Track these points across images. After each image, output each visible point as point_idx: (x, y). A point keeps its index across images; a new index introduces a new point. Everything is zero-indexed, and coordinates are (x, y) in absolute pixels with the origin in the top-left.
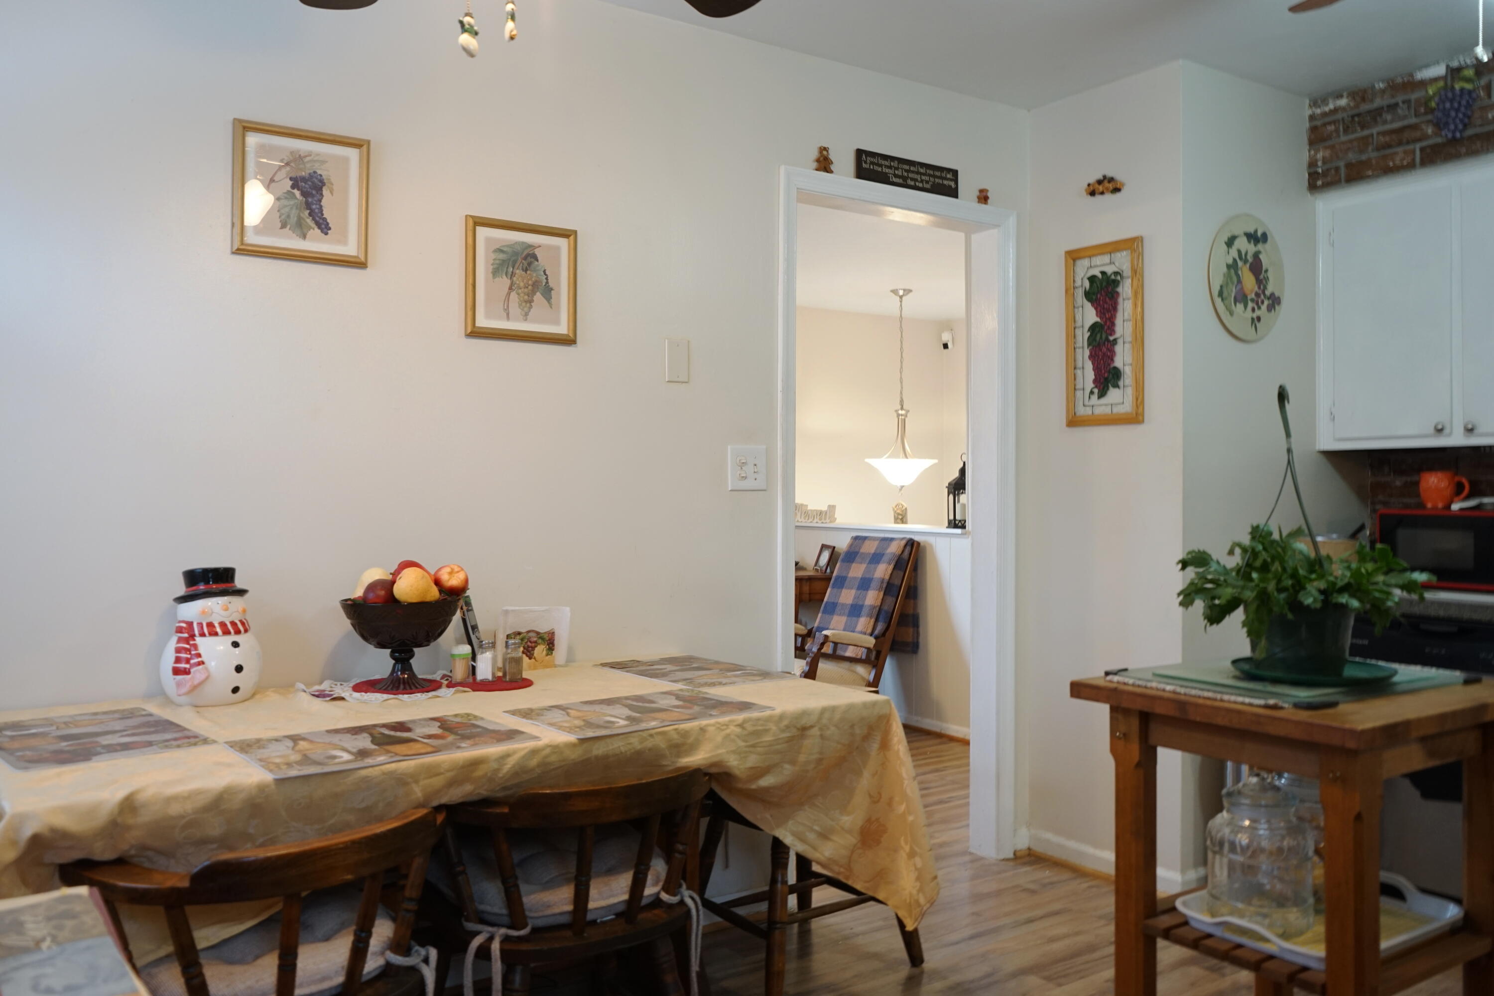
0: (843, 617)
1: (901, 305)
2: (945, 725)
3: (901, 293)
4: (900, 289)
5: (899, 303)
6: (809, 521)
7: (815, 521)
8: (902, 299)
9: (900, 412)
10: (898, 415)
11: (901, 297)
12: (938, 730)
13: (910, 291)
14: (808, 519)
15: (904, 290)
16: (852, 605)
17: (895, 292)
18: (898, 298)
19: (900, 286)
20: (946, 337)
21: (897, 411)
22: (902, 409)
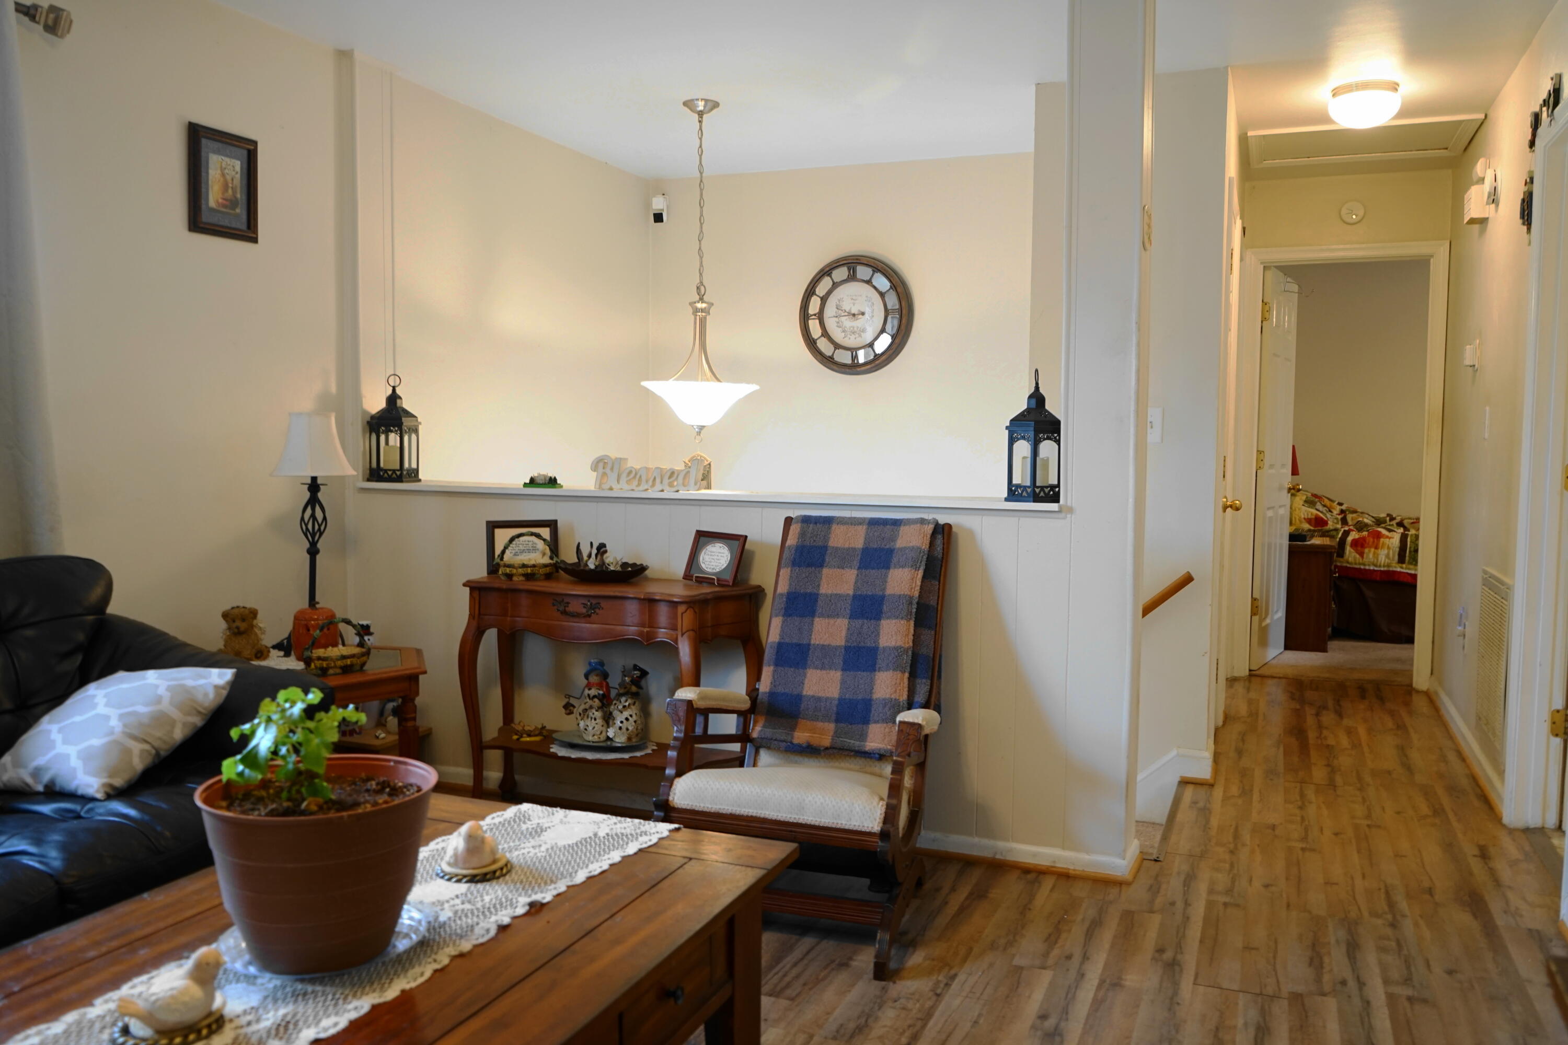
0: (832, 673)
1: (701, 129)
2: (1001, 844)
3: (701, 106)
4: (697, 100)
5: (698, 124)
6: (641, 488)
7: (658, 486)
8: (702, 117)
9: (700, 305)
10: (696, 311)
11: (701, 114)
12: (987, 854)
13: (716, 105)
14: (639, 485)
15: (706, 101)
16: (847, 648)
17: (689, 104)
18: (696, 116)
19: (699, 93)
20: (658, 204)
21: (692, 304)
22: (701, 300)
